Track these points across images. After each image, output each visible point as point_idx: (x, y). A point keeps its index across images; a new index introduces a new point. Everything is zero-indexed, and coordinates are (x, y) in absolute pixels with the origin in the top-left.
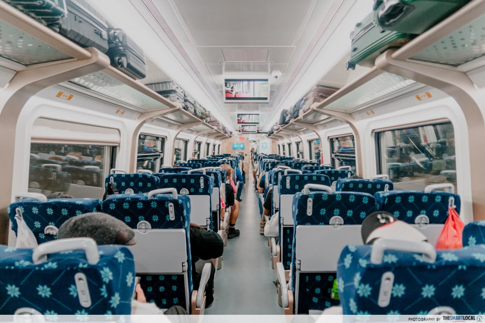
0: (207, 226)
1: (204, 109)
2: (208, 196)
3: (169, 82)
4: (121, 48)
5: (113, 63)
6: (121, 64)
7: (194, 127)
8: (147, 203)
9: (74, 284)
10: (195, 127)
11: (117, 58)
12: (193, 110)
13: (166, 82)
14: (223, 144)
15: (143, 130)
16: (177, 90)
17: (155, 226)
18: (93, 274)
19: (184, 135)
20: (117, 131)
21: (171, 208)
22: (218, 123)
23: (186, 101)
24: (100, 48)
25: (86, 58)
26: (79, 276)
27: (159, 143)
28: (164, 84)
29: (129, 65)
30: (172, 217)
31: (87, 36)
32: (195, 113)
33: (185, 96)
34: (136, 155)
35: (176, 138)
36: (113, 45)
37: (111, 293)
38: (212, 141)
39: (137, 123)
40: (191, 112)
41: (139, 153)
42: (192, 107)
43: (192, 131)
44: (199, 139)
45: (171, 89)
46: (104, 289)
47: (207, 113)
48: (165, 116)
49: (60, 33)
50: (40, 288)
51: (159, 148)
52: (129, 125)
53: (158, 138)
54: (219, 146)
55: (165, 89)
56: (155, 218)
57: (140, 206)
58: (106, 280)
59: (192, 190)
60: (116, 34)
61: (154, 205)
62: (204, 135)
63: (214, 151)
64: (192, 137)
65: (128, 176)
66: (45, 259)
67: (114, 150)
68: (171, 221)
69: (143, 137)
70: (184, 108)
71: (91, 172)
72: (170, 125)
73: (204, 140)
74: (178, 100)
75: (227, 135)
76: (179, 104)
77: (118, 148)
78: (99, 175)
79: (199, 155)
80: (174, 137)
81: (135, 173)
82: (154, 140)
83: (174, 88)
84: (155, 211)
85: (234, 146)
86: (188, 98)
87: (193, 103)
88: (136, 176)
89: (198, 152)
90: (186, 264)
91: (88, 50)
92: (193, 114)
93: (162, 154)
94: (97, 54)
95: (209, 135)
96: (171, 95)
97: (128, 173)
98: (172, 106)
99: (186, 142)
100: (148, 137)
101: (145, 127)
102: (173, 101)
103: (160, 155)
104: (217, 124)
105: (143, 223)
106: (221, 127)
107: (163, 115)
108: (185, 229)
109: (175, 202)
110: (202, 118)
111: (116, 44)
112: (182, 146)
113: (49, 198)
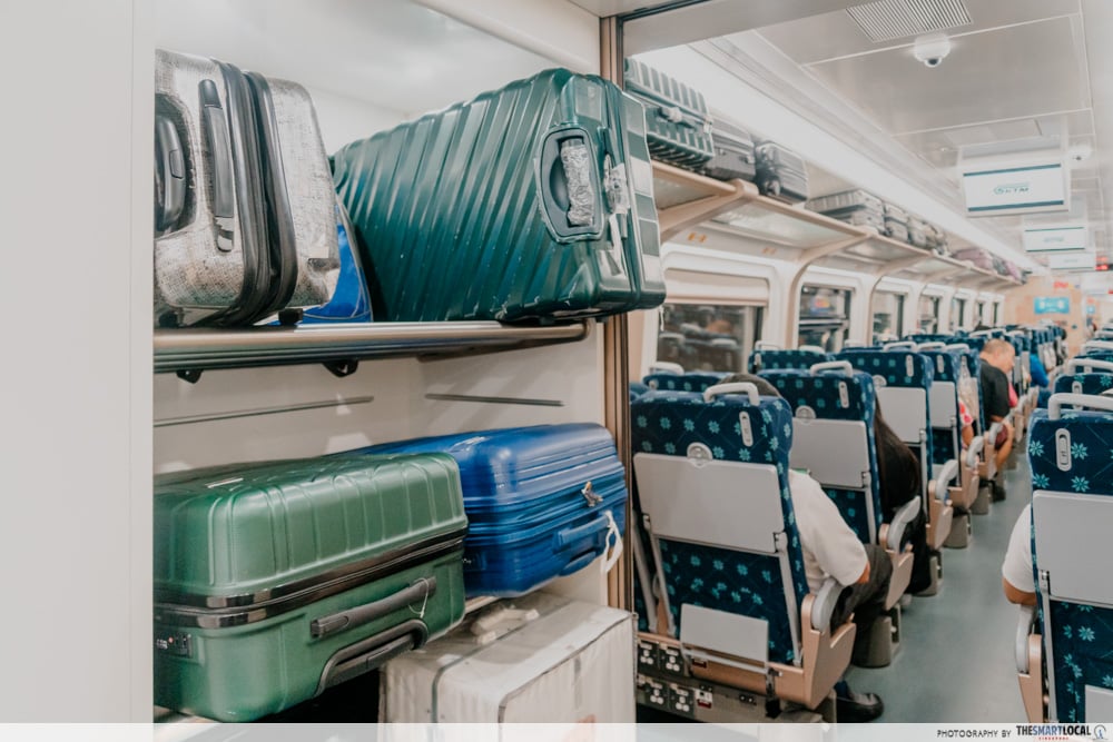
0: (920, 443)
1: (933, 229)
2: (923, 391)
3: (852, 192)
4: (771, 169)
5: (763, 192)
6: (772, 191)
7: (916, 266)
8: (809, 381)
9: (739, 421)
10: (918, 266)
11: (766, 184)
12: (905, 236)
13: (846, 193)
14: (1006, 300)
15: (807, 279)
16: (867, 204)
17: (820, 414)
18: (755, 413)
19: (894, 282)
20: (764, 282)
21: (843, 389)
22: (981, 254)
23: (887, 219)
24: (745, 177)
25: (729, 193)
26: (743, 414)
27: (839, 301)
28: (843, 197)
29: (783, 191)
30: (844, 402)
31: (731, 168)
32: (910, 240)
33: (885, 211)
34: (797, 322)
35: (874, 290)
36: (760, 166)
37: (770, 436)
38: (971, 294)
39: (795, 267)
40: (900, 239)
41: (801, 318)
42: (903, 228)
43: (913, 275)
44: (934, 289)
45: (855, 203)
46: (764, 429)
47: (940, 236)
48: (851, 249)
49: (707, 175)
50: (711, 424)
51: (840, 310)
52: (785, 269)
53: (836, 291)
54: (996, 305)
55: (844, 204)
56: (821, 403)
57: (799, 384)
58: (767, 420)
59: (892, 378)
60: (765, 151)
61: (818, 384)
62: (946, 281)
63: (979, 319)
64: (914, 288)
65: (783, 354)
66: (713, 400)
67: (759, 312)
68: (842, 409)
69: (811, 291)
70: (884, 234)
71: (723, 350)
72: (861, 265)
73: (948, 292)
74: (868, 222)
75: (1010, 279)
76: (871, 229)
77: (765, 310)
78: (736, 356)
79: (935, 327)
80: (871, 288)
81: (795, 347)
82: (829, 295)
83: (861, 201)
84: (820, 393)
85: (1037, 305)
86: (893, 214)
87: (904, 220)
88: (796, 353)
89: (934, 320)
90: (868, 475)
91: (731, 184)
92: (906, 242)
93: (845, 323)
94: (742, 187)
95: (961, 280)
96: (856, 214)
97: (783, 347)
98: (857, 234)
99: (901, 298)
100: (822, 291)
101: (812, 272)
102: (861, 224)
103: (841, 324)
104: (977, 256)
105: (805, 410)
106: (989, 263)
107: (845, 250)
108: (866, 422)
109: (848, 381)
110: (928, 248)
111: (766, 164)
112: (891, 307)
113: (686, 370)
